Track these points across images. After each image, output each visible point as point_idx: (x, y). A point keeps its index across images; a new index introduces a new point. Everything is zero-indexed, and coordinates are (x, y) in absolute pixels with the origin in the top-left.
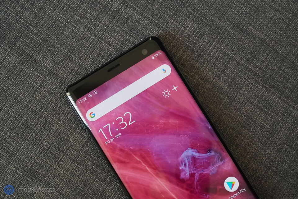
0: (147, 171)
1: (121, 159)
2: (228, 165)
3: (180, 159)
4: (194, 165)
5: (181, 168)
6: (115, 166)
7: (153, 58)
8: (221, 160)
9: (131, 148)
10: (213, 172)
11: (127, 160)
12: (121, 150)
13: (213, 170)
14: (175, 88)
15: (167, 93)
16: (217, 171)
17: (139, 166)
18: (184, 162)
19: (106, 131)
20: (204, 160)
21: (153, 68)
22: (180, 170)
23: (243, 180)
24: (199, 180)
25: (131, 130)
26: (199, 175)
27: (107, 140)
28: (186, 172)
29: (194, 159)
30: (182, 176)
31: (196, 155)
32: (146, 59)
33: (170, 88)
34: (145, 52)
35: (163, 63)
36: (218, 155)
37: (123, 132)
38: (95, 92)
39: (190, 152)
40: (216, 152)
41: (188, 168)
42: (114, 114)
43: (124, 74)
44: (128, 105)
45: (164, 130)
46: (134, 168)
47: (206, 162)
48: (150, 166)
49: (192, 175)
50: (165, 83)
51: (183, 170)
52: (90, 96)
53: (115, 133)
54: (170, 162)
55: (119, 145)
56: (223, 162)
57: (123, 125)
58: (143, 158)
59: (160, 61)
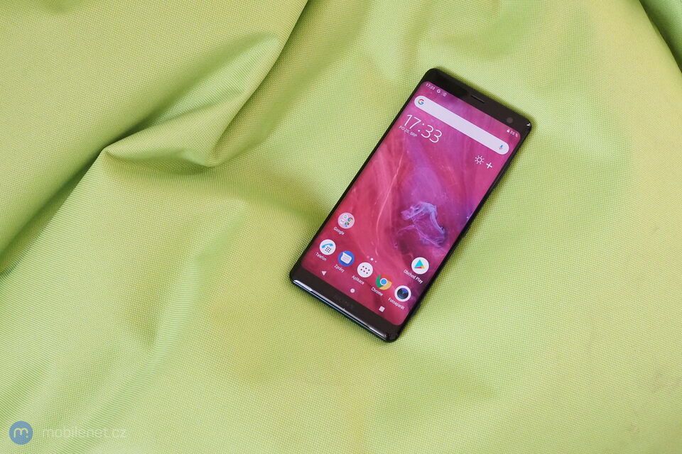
0: (392, 177)
1: (393, 148)
2: (439, 254)
3: (421, 203)
4: (422, 220)
5: (411, 207)
6: (384, 146)
7: (508, 131)
8: (440, 244)
9: (408, 152)
10: (424, 241)
11: (394, 154)
12: (401, 144)
13: (425, 240)
14: (489, 165)
15: (479, 160)
16: (426, 245)
17: (394, 168)
18: (420, 208)
19: (413, 121)
20: (431, 227)
21: (498, 135)
22: (409, 207)
23: (430, 276)
24: (407, 231)
25: (425, 144)
26: (414, 229)
27: (403, 126)
28: (411, 214)
29: (428, 216)
30: (405, 213)
31: (433, 216)
32: (504, 126)
33: (487, 161)
34: (510, 120)
35: (508, 143)
36: (443, 237)
37: (419, 137)
38: (445, 94)
39: (432, 209)
40: (446, 235)
41: (415, 214)
42: (432, 121)
43: (477, 112)
44: (448, 129)
45: (441, 175)
46: (390, 165)
47: (430, 229)
48: (398, 177)
49: (410, 222)
50: (489, 154)
51: (411, 211)
52: (439, 91)
53: (414, 130)
54: (412, 194)
55: (404, 139)
56: (439, 246)
57: (427, 134)
58: (404, 167)
59: (509, 139)
